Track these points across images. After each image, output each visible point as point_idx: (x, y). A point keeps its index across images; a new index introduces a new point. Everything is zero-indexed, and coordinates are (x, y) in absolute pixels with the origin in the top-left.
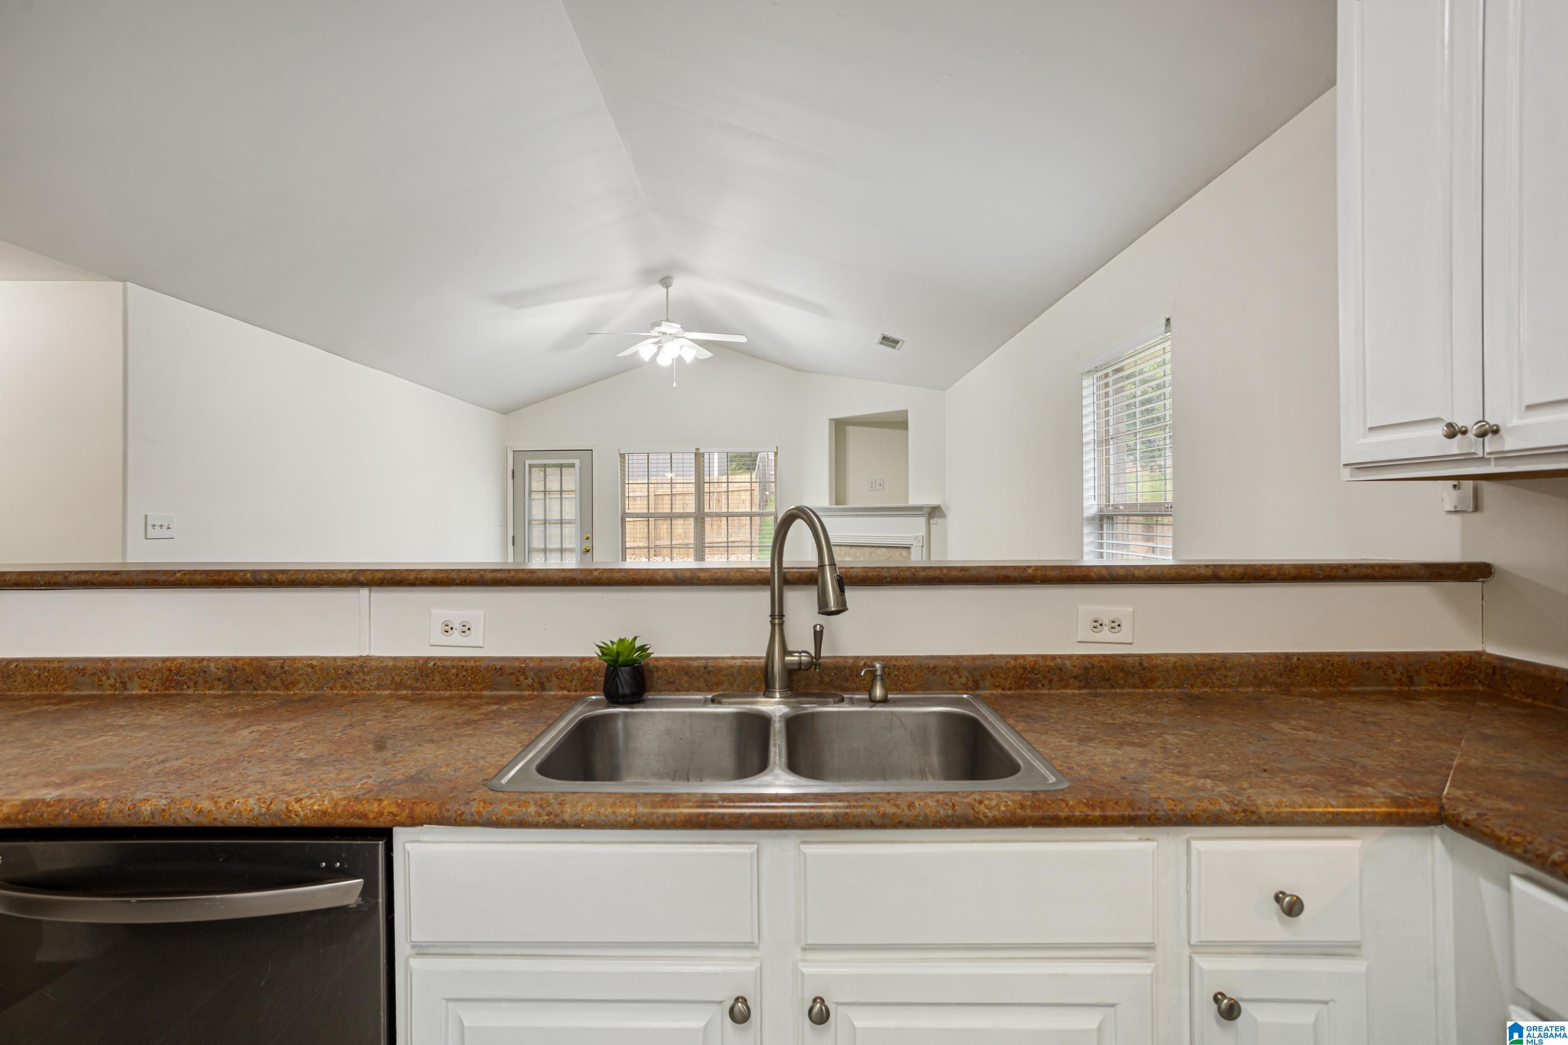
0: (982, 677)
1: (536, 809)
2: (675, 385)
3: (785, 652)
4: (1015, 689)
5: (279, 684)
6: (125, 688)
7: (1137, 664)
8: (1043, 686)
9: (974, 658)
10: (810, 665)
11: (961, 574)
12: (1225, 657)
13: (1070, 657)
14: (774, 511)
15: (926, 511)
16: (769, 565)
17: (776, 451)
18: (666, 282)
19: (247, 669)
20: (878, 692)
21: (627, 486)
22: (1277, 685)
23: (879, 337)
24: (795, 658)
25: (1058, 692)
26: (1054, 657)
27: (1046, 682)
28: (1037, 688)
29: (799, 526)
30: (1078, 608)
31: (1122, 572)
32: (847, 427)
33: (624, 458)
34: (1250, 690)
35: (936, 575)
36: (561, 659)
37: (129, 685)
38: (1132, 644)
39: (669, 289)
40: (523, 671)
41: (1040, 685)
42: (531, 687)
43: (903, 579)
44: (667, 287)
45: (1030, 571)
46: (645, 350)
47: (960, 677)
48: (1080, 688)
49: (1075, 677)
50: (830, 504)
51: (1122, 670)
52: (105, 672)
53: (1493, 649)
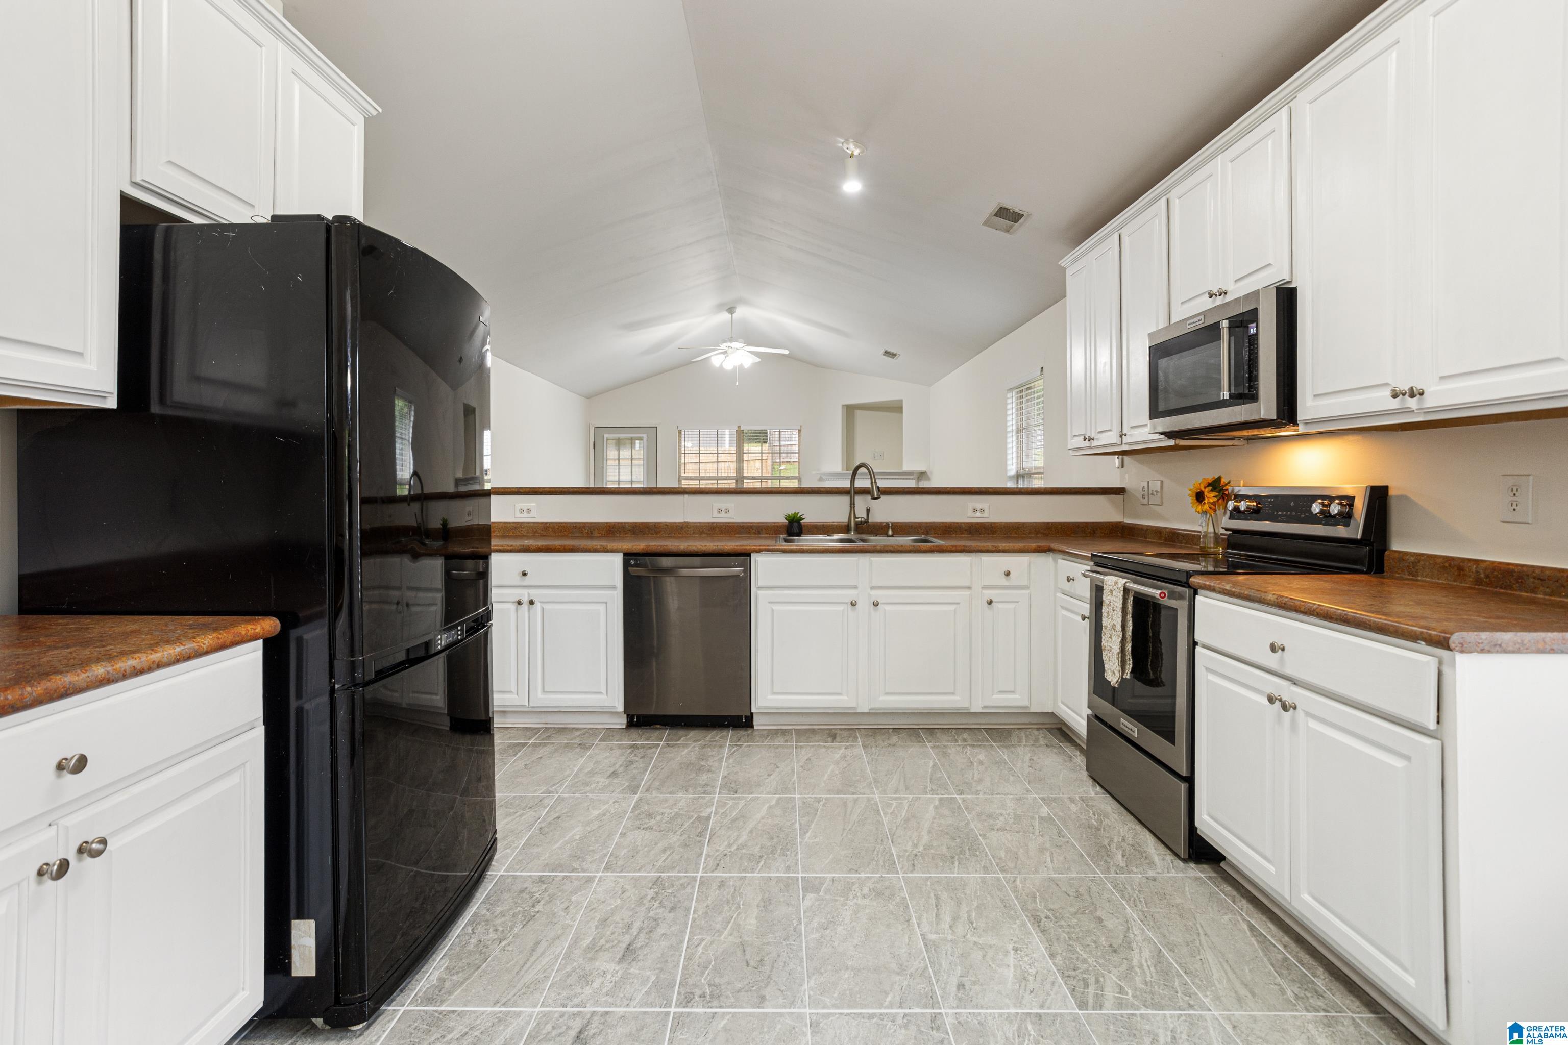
0: (930, 530)
2: (737, 384)
3: (855, 518)
4: (942, 534)
5: (653, 532)
6: (592, 534)
7: (990, 526)
8: (953, 533)
9: (927, 523)
10: (865, 522)
11: (922, 490)
12: (1024, 523)
13: (964, 523)
14: (798, 475)
15: (915, 475)
16: (849, 486)
17: (800, 429)
18: (731, 310)
19: (641, 526)
20: (890, 533)
21: (683, 455)
22: (1044, 534)
23: (883, 351)
24: (859, 520)
25: (959, 535)
26: (958, 523)
28: (951, 534)
29: (863, 470)
30: (968, 504)
31: (984, 490)
32: (855, 411)
33: (681, 433)
34: (1033, 535)
35: (912, 490)
36: (766, 523)
37: (593, 532)
39: (734, 315)
40: (751, 527)
42: (755, 533)
44: (732, 314)
45: (948, 489)
46: (716, 360)
47: (921, 530)
48: (967, 535)
49: (966, 530)
50: (843, 470)
51: (984, 528)
52: (584, 527)
53: (1127, 521)
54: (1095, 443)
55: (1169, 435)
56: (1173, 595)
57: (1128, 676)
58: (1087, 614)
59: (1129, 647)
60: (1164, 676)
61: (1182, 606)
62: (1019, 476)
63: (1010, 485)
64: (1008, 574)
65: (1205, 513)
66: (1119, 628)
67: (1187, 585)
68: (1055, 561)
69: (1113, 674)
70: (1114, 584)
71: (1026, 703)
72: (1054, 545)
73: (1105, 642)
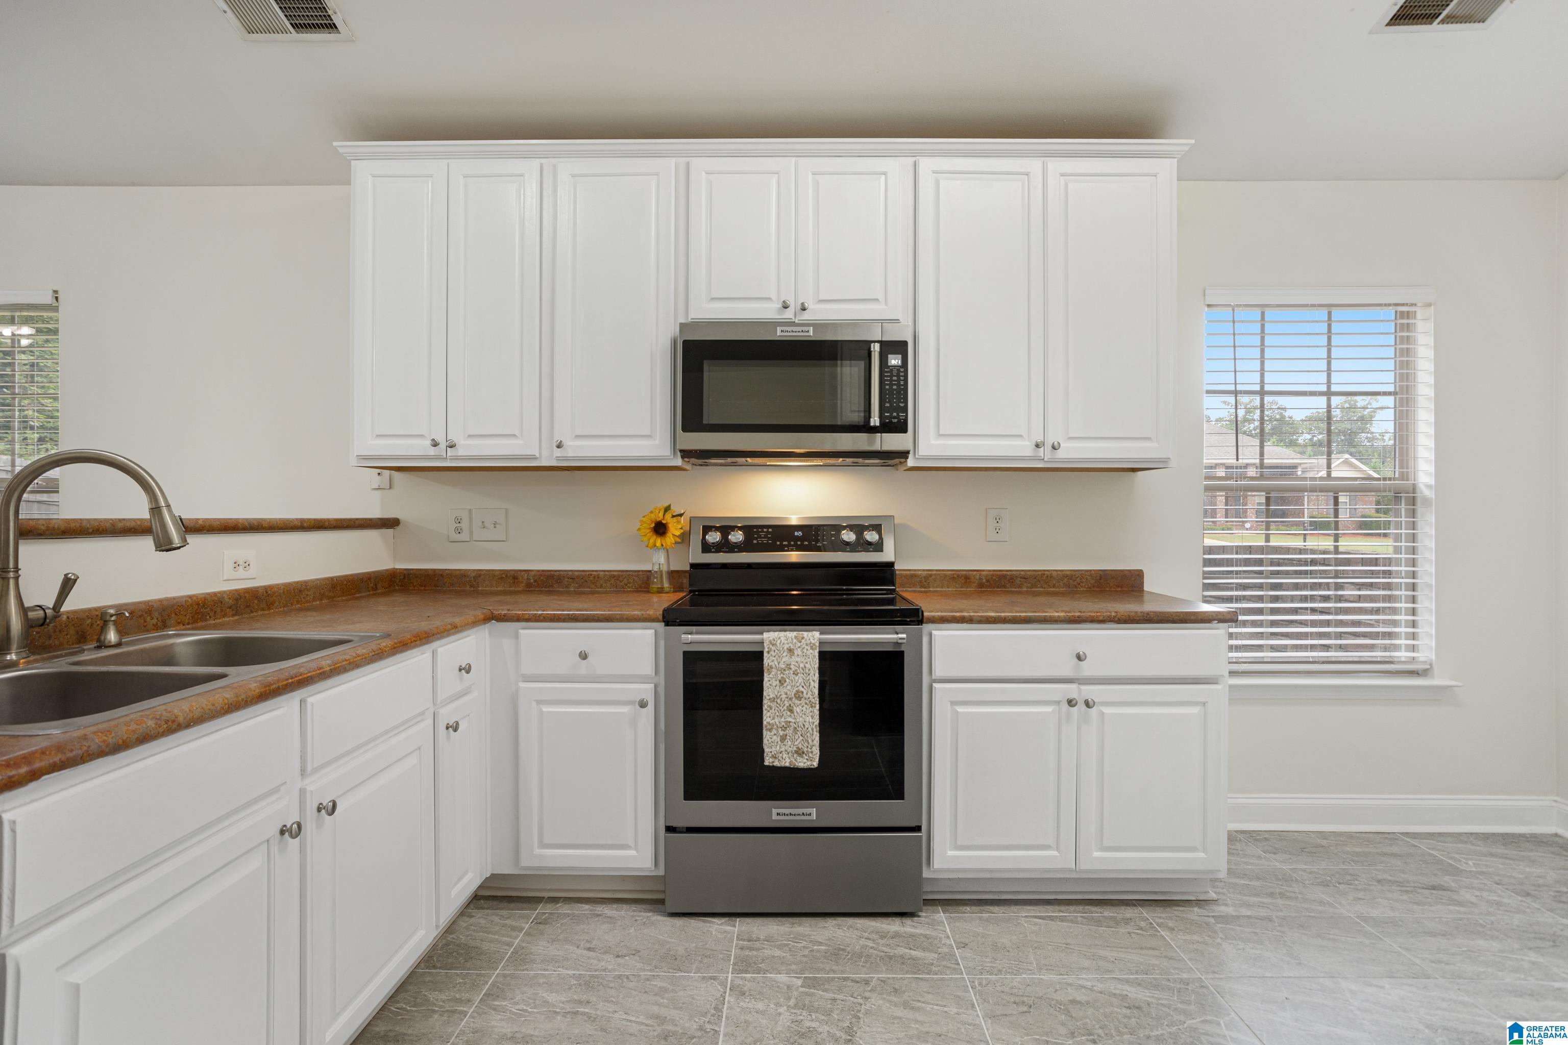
0: (169, 616)
1: (154, 722)
3: (23, 608)
4: (192, 624)
7: (265, 592)
8: (210, 617)
13: (225, 592)
20: (113, 637)
24: (39, 613)
25: (220, 620)
27: (212, 614)
28: (206, 620)
30: (223, 553)
34: (318, 602)
35: (132, 526)
38: (254, 579)
41: (208, 617)
43: (103, 530)
45: (200, 522)
47: (152, 619)
48: (233, 615)
49: (230, 608)
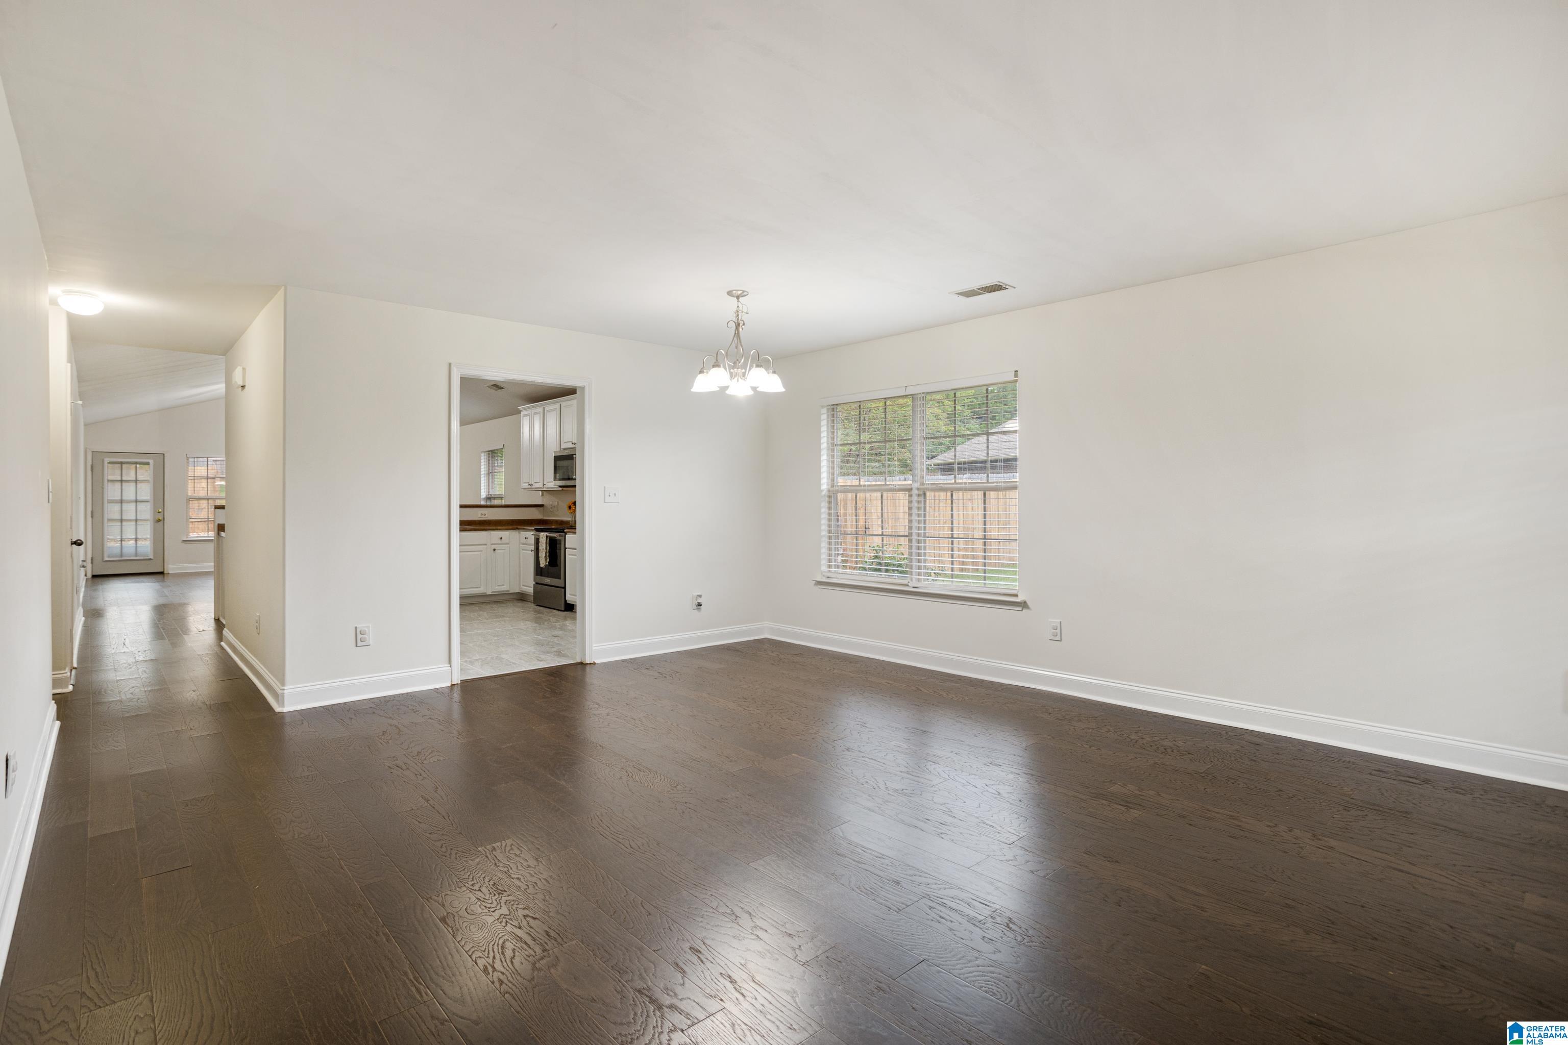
13: (477, 520)
26: (474, 520)
31: (486, 506)
33: (189, 460)
49: (478, 523)
53: (545, 518)
54: (533, 487)
55: (560, 487)
56: (560, 536)
57: (547, 563)
58: (533, 549)
59: (548, 554)
60: (558, 563)
61: (562, 538)
62: (489, 498)
63: (483, 503)
64: (501, 538)
65: (572, 513)
66: (545, 549)
67: (564, 532)
68: (519, 533)
69: (543, 563)
70: (543, 536)
71: (508, 589)
72: (518, 527)
73: (540, 555)
